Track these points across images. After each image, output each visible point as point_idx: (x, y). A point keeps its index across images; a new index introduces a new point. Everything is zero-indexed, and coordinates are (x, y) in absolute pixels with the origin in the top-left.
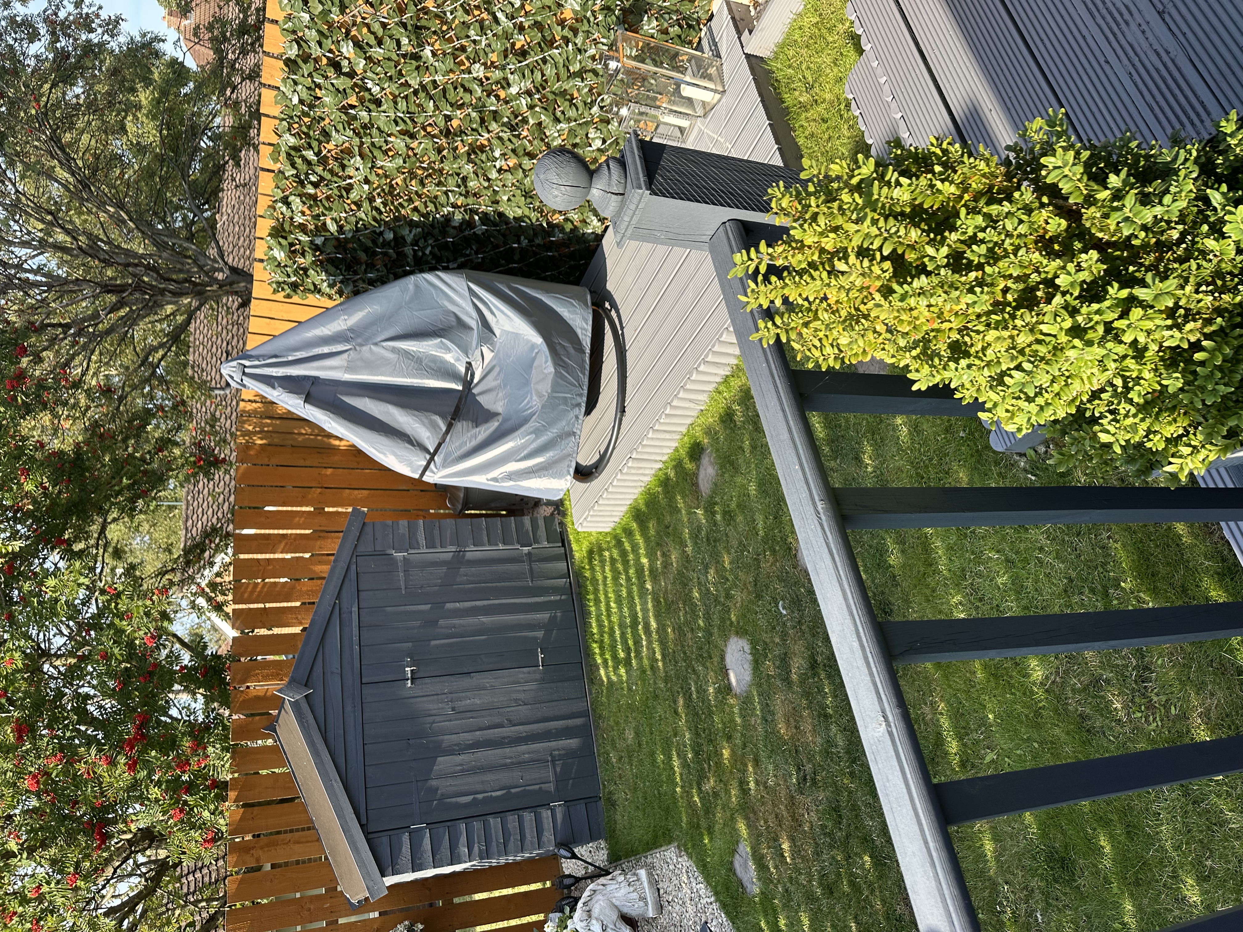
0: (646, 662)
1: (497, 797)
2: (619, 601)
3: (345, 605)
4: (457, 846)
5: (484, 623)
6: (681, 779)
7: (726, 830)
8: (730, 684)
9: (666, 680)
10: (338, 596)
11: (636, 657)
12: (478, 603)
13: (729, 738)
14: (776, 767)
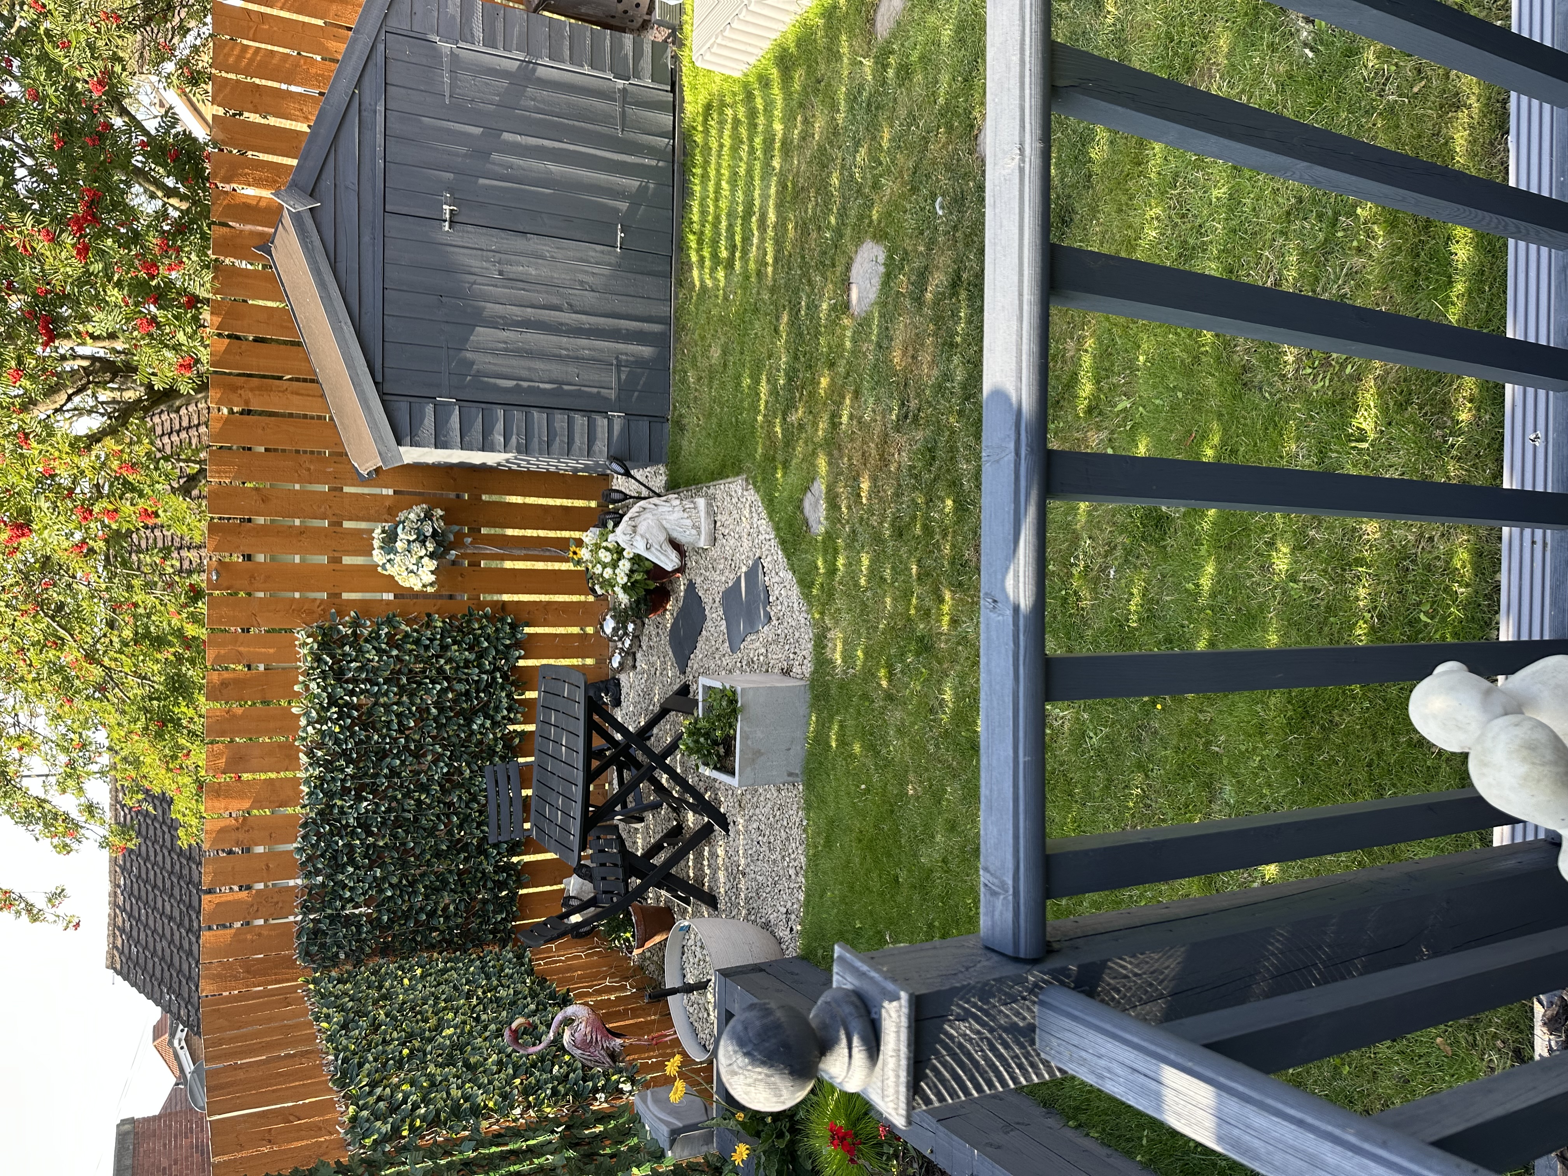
0: (752, 266)
1: (545, 389)
2: (733, 182)
3: (367, 100)
4: (491, 432)
5: (551, 173)
6: (766, 407)
7: (804, 466)
8: (849, 302)
9: (773, 290)
10: (358, 84)
11: (741, 258)
12: (546, 143)
13: (832, 365)
14: (878, 400)
